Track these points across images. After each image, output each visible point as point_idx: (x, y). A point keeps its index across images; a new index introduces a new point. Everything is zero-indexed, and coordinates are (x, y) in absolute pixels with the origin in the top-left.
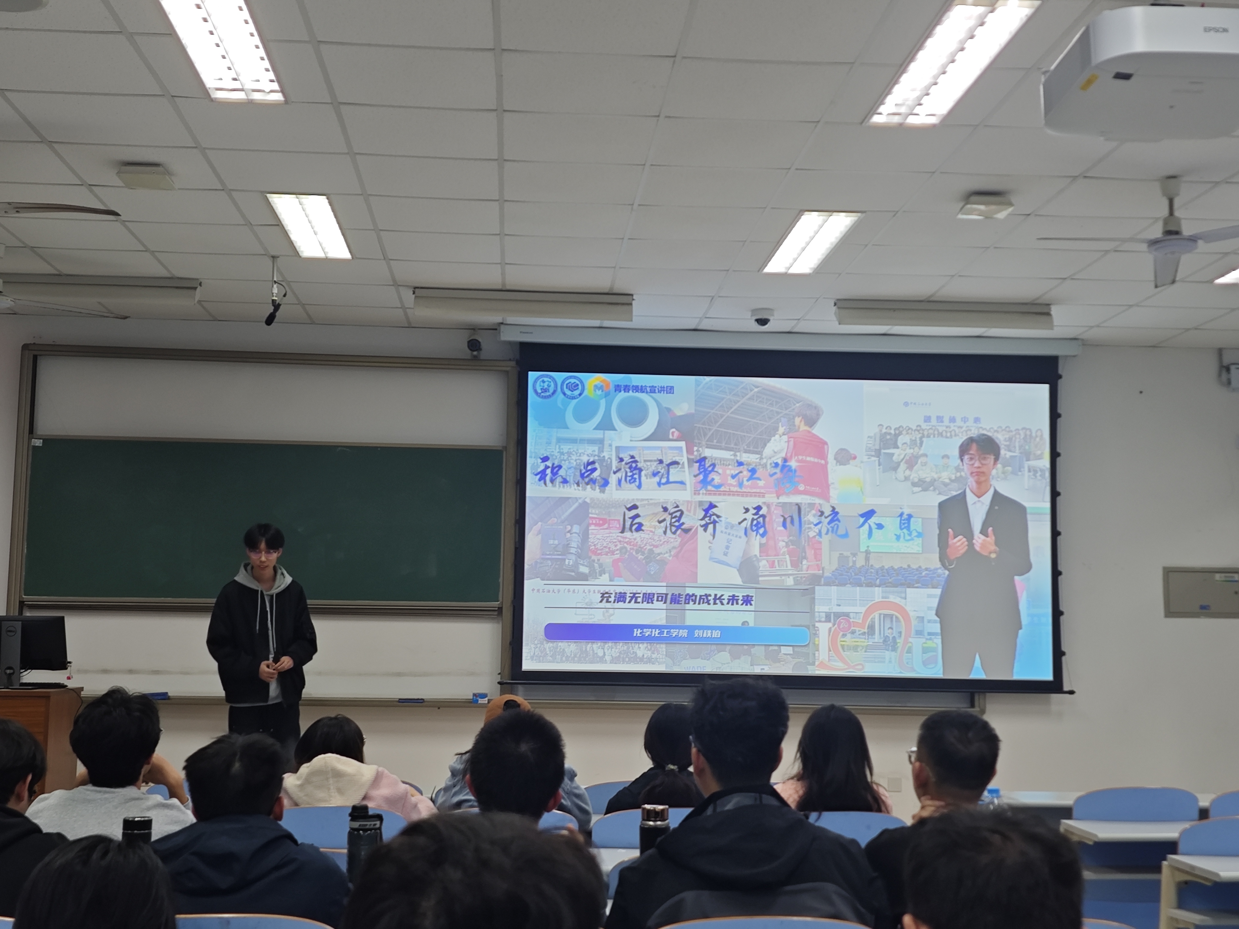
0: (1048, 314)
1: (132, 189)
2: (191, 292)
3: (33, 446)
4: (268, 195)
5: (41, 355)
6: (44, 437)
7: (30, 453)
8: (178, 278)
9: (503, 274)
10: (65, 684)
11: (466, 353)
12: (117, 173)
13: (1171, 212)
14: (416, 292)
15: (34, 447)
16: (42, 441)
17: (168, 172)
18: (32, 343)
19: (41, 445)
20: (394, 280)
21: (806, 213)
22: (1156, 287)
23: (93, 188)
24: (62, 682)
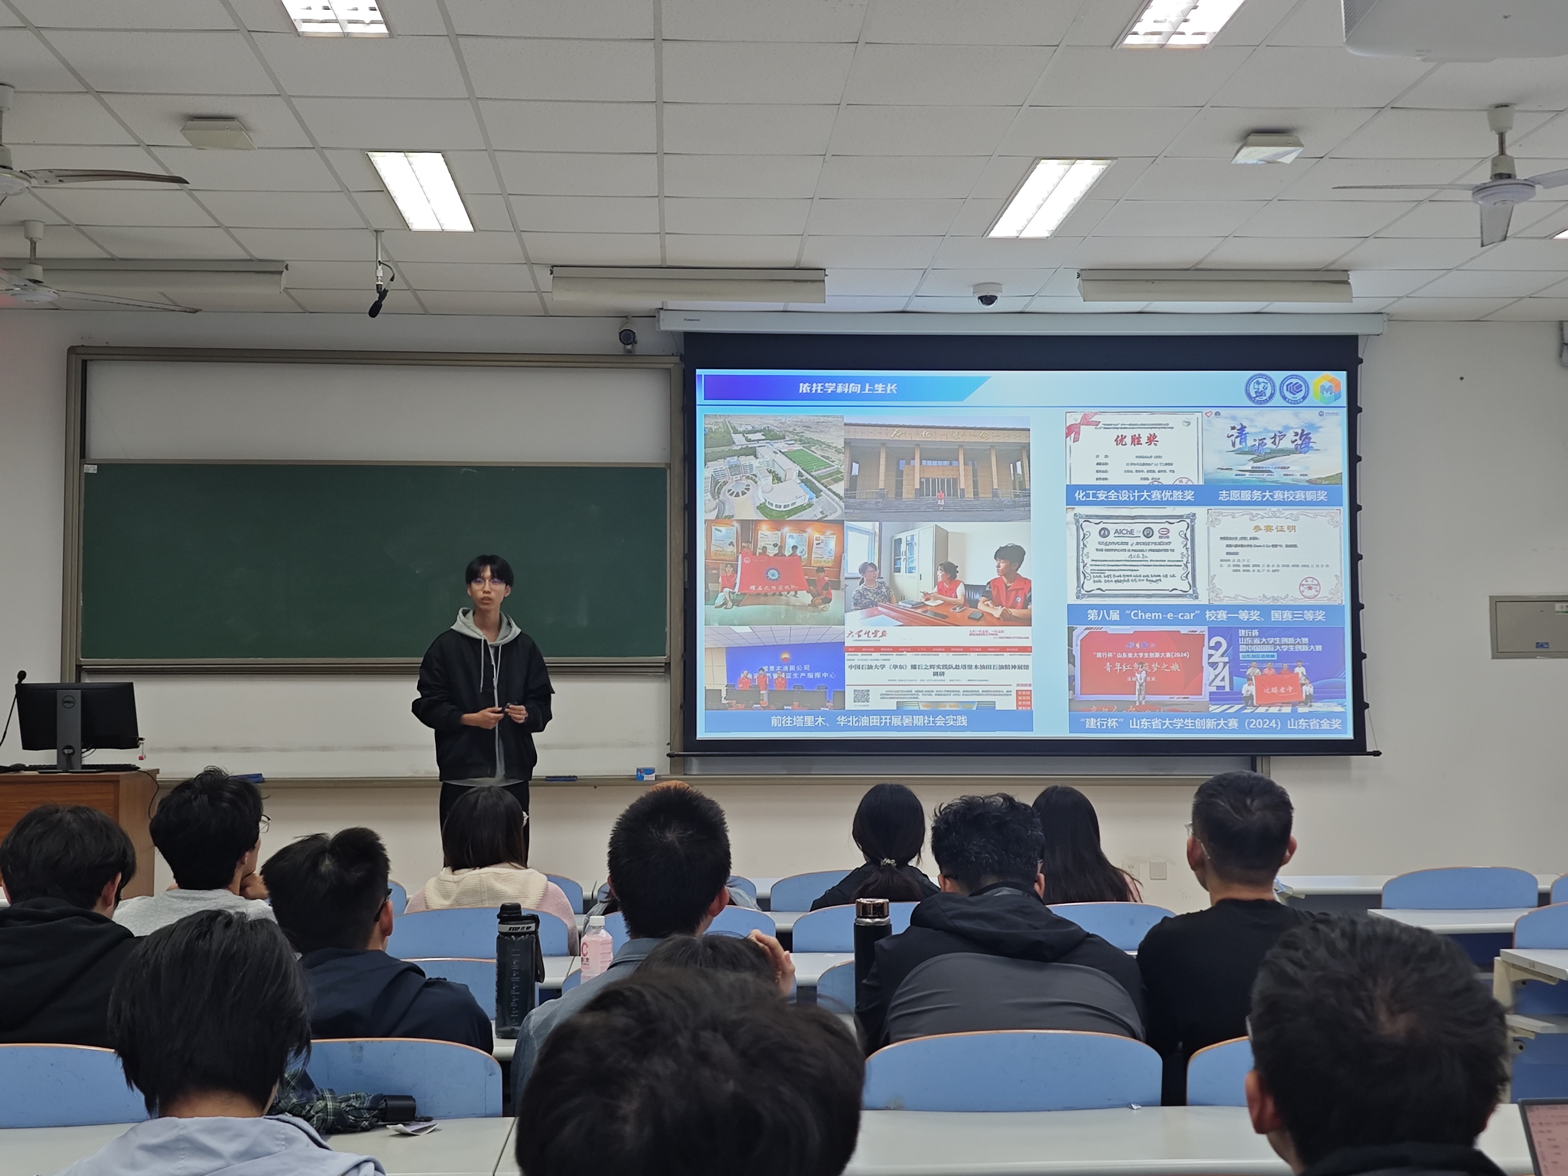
0: (1346, 283)
1: (199, 149)
2: (276, 277)
3: (85, 473)
4: (370, 154)
5: (90, 360)
6: (99, 463)
7: (83, 482)
8: (260, 260)
9: (663, 246)
10: (137, 765)
11: (618, 347)
12: (181, 130)
13: (1502, 151)
14: (554, 273)
15: (87, 474)
16: (96, 466)
17: (245, 128)
18: (81, 345)
19: (96, 472)
20: (527, 258)
21: (1043, 161)
22: (1482, 246)
23: (153, 149)
24: (132, 764)
